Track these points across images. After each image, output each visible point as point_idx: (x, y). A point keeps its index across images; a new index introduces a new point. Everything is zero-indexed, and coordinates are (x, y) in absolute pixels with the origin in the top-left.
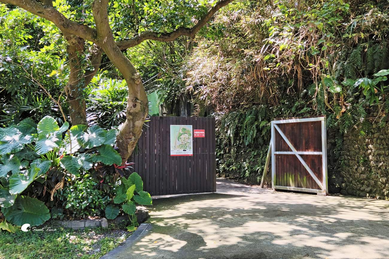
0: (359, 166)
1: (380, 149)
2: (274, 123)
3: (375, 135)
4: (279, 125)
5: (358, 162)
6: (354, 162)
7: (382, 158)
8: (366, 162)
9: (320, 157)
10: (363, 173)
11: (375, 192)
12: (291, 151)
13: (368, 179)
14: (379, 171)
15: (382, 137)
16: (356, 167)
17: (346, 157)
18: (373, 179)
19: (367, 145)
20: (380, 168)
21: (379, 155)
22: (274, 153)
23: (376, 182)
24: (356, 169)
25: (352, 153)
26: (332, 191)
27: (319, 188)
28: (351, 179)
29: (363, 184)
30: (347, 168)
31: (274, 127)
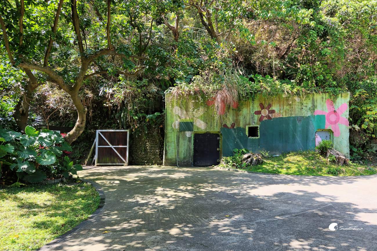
0: (142, 152)
1: (152, 145)
2: (98, 131)
3: (150, 139)
4: (101, 132)
5: (141, 151)
6: (139, 150)
7: (153, 148)
8: (145, 150)
9: (126, 148)
10: (144, 155)
11: (149, 163)
12: (109, 145)
13: (146, 157)
14: (151, 154)
15: (153, 139)
16: (140, 152)
17: (135, 148)
18: (148, 157)
19: (146, 142)
20: (152, 152)
21: (152, 147)
22: (97, 146)
23: (150, 158)
24: (140, 153)
25: (138, 146)
26: (130, 164)
27: (124, 163)
28: (137, 158)
29: (143, 159)
30: (136, 153)
31: (99, 133)
